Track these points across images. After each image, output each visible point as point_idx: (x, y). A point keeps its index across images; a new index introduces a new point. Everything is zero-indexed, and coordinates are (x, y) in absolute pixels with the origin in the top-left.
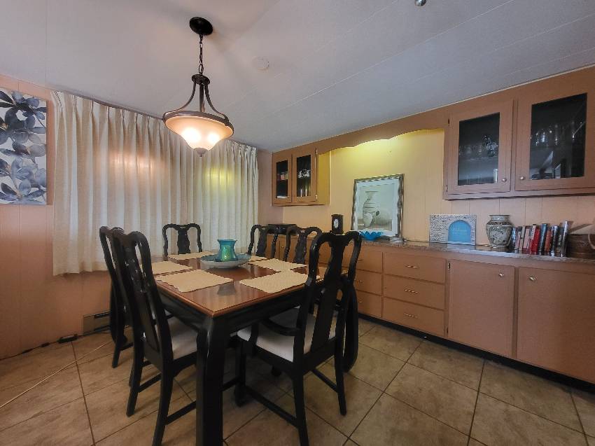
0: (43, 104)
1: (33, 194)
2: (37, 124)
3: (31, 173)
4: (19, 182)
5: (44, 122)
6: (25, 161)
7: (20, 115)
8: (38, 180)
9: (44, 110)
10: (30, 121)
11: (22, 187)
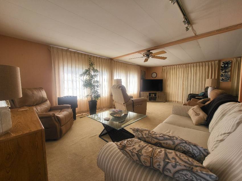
0: (231, 62)
1: (227, 80)
2: (229, 66)
3: (227, 76)
4: (225, 78)
5: (230, 65)
6: (227, 73)
7: (226, 65)
8: (228, 77)
9: (231, 63)
10: (228, 66)
11: (225, 79)
